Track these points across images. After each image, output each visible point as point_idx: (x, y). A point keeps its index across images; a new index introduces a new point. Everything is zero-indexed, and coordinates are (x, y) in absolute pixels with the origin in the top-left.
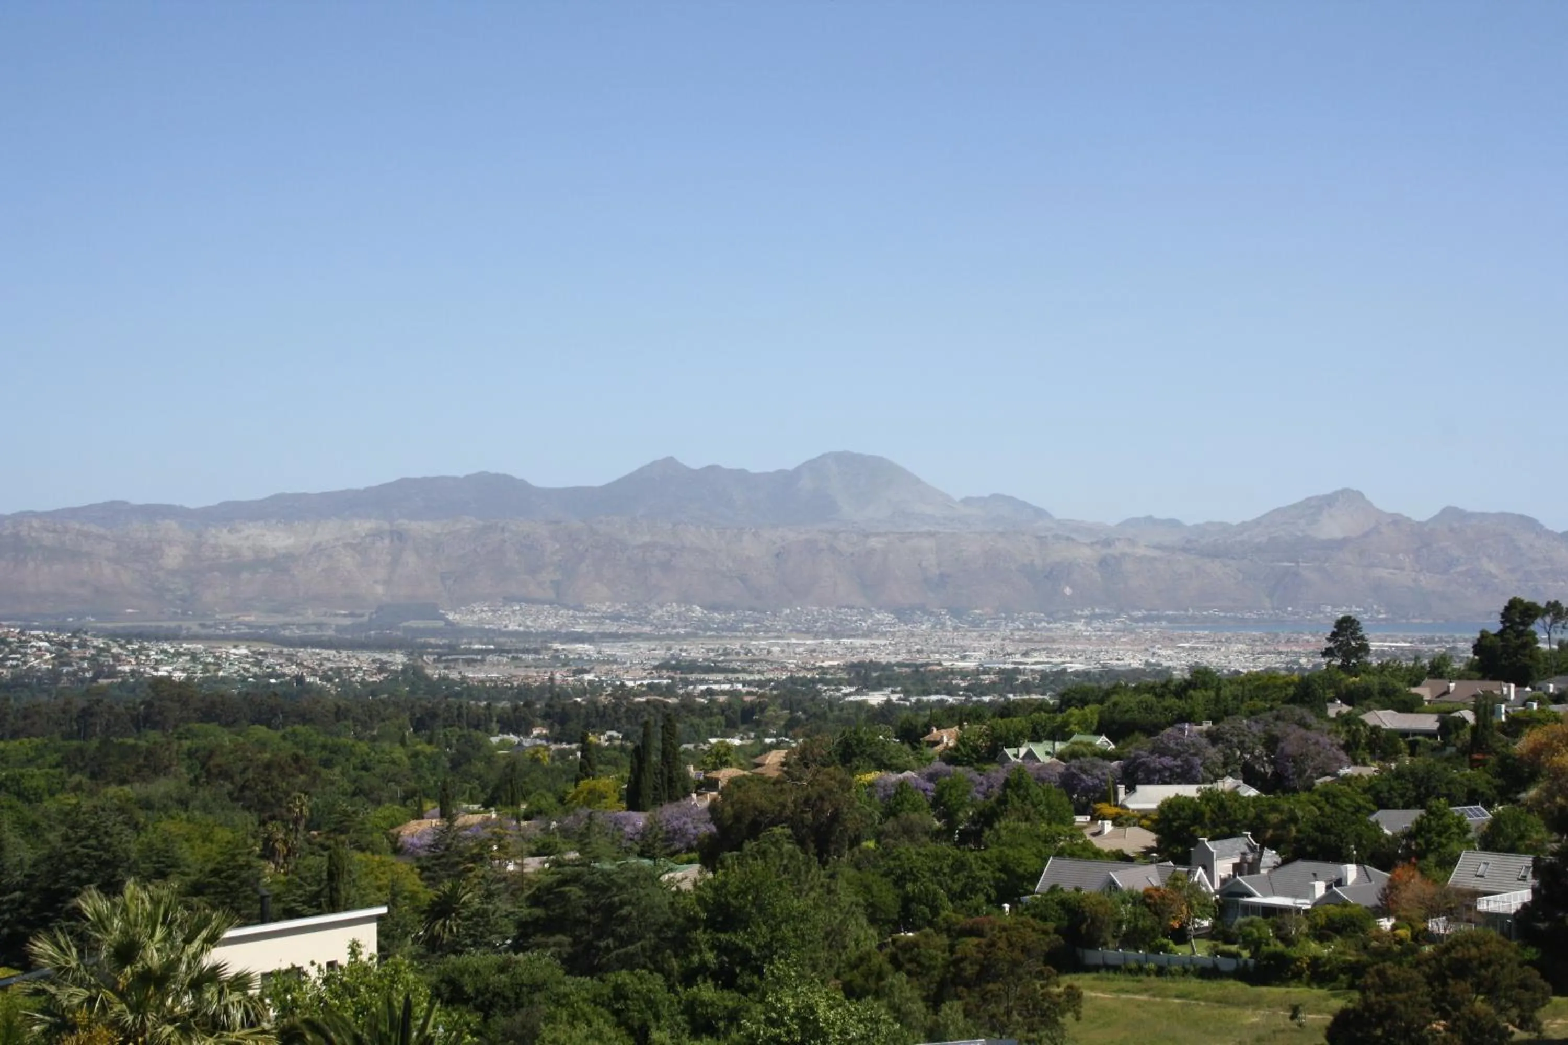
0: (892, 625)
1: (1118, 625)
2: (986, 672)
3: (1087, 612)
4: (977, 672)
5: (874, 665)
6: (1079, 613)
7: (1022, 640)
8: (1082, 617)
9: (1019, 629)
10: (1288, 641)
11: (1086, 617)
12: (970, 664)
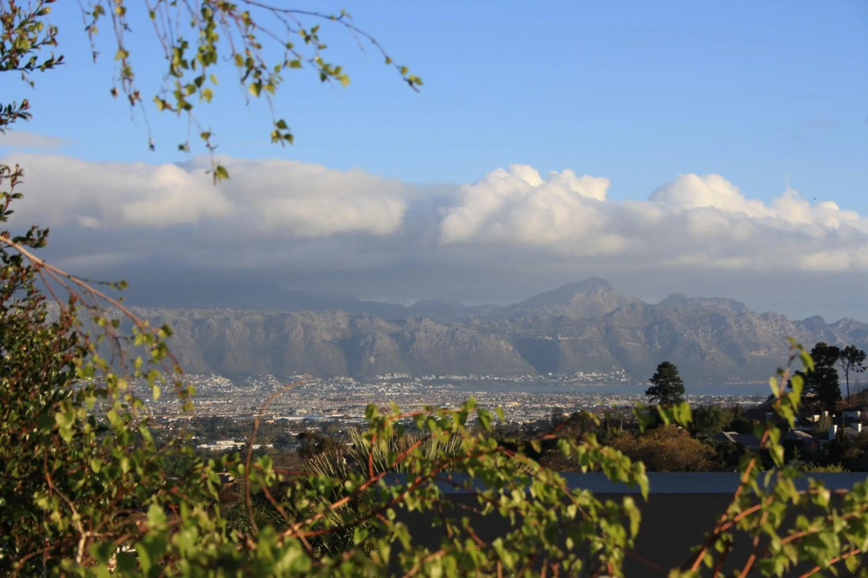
0: (229, 388)
1: (413, 388)
2: (312, 423)
3: (388, 377)
4: (304, 424)
5: (216, 420)
6: (381, 377)
7: (336, 400)
8: (383, 381)
9: (332, 391)
10: (551, 399)
11: (387, 381)
12: (297, 419)
